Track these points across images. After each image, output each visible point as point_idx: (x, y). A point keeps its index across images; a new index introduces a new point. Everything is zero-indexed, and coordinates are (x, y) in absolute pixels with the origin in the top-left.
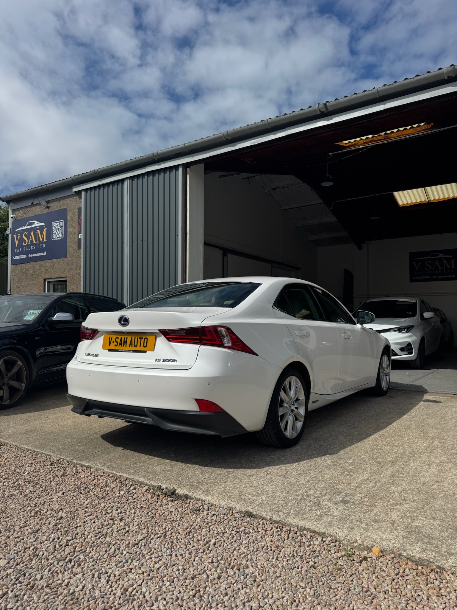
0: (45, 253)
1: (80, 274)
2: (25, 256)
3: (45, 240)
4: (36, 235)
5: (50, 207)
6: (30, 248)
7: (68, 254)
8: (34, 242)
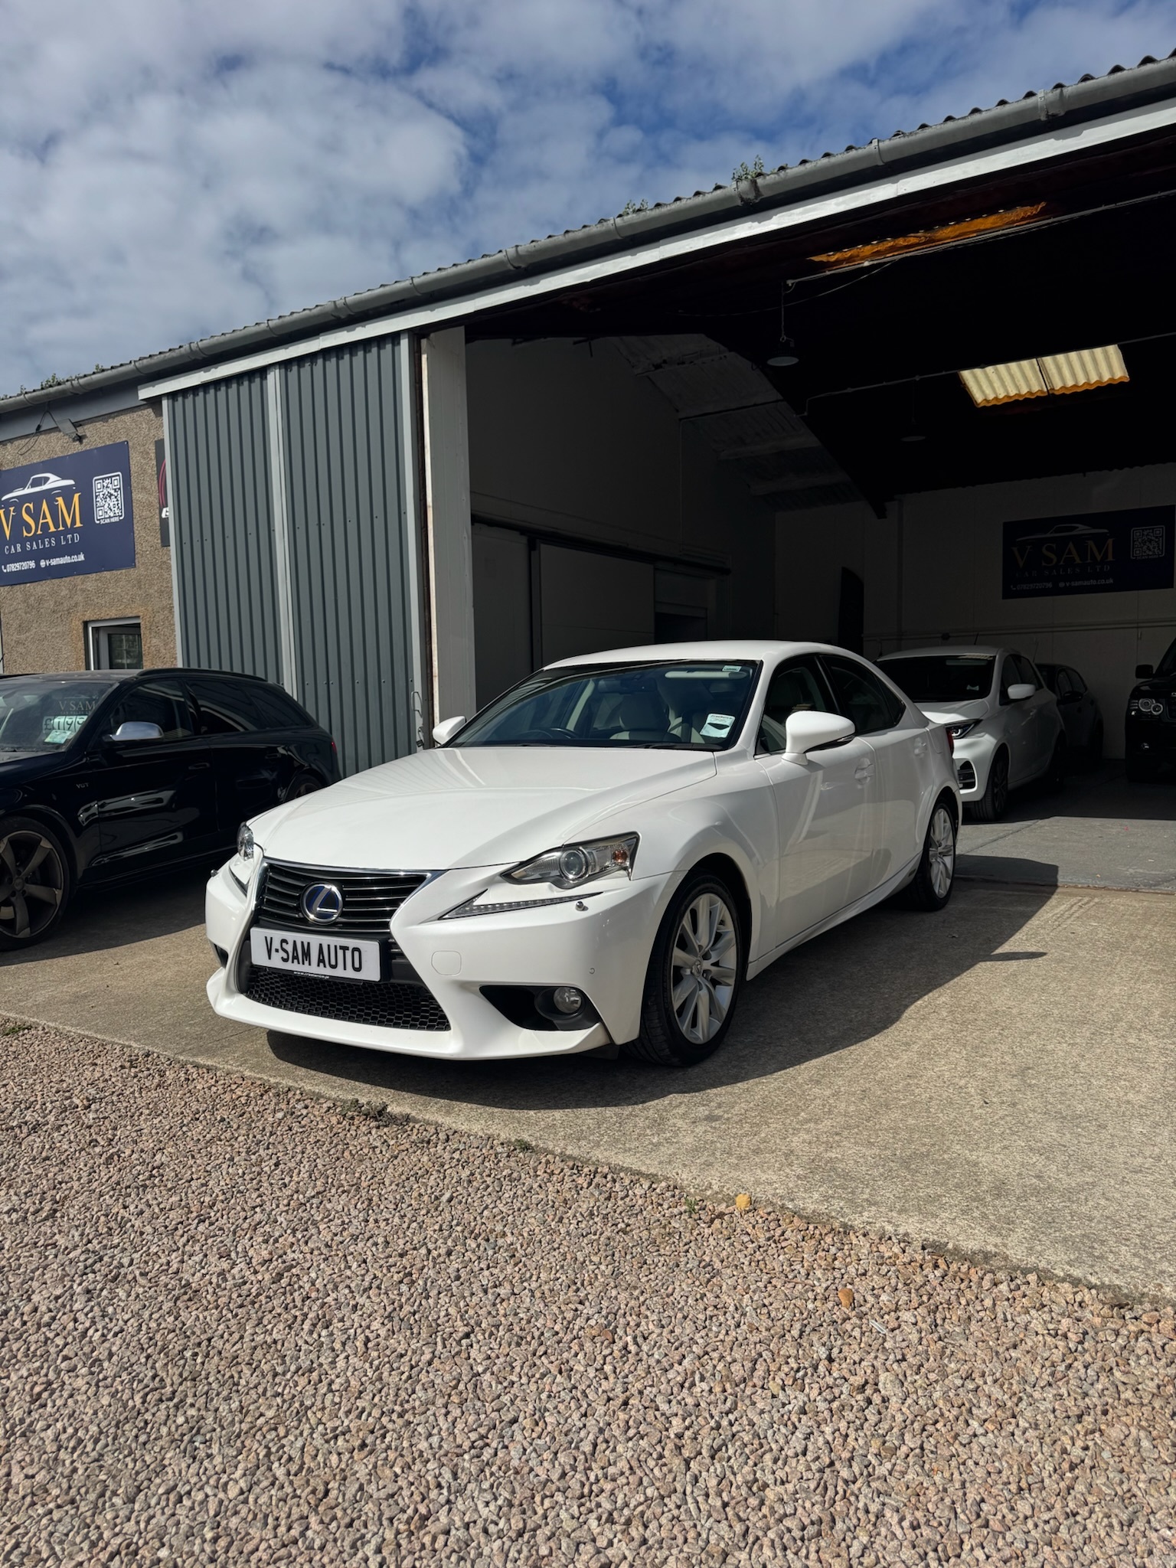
0: (81, 557)
1: (171, 609)
2: (32, 564)
3: (78, 524)
4: (54, 510)
5: (84, 437)
6: (43, 543)
7: (138, 560)
8: (52, 529)
